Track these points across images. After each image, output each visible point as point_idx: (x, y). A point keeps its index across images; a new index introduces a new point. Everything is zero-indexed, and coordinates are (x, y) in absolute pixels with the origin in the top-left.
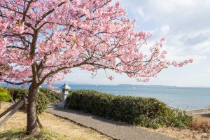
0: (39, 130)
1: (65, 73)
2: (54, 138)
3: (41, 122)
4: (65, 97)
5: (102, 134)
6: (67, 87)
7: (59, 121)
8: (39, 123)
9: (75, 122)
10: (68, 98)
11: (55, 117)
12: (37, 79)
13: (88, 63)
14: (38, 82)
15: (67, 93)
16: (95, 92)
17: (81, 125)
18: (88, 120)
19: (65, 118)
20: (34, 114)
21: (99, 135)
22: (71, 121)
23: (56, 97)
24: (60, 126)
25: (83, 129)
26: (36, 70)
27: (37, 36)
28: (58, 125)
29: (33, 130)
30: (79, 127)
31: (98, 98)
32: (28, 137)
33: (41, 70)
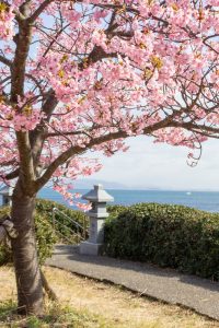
0: (48, 303)
1: (110, 152)
2: (89, 324)
3: (51, 286)
4: (100, 225)
5: (211, 319)
6: (103, 196)
7: (89, 288)
8: (47, 289)
9: (134, 292)
10: (107, 229)
11: (77, 279)
12: (32, 170)
13: (176, 125)
14: (35, 178)
15: (102, 212)
16: (188, 210)
17: (153, 299)
18: (169, 285)
19: (106, 282)
20: (34, 264)
21: (201, 323)
22: (124, 288)
23: (70, 225)
24: (95, 300)
25: (159, 309)
26: (28, 143)
27: (27, 42)
28: (89, 297)
29: (36, 304)
30: (146, 304)
31: (197, 228)
32: (24, 320)
33: (39, 143)
